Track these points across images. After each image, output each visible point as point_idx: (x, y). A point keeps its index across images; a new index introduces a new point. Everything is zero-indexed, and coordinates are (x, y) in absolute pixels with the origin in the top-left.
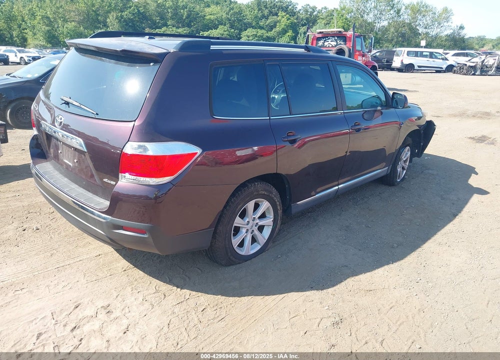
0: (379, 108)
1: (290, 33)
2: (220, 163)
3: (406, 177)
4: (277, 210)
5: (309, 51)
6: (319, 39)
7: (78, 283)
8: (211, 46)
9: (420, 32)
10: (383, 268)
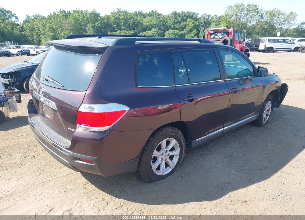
0: (249, 77)
1: (195, 31)
2: (147, 115)
3: (269, 120)
4: (182, 145)
5: (201, 42)
6: (211, 34)
7: (54, 193)
8: (136, 42)
9: (276, 27)
10: (254, 185)
